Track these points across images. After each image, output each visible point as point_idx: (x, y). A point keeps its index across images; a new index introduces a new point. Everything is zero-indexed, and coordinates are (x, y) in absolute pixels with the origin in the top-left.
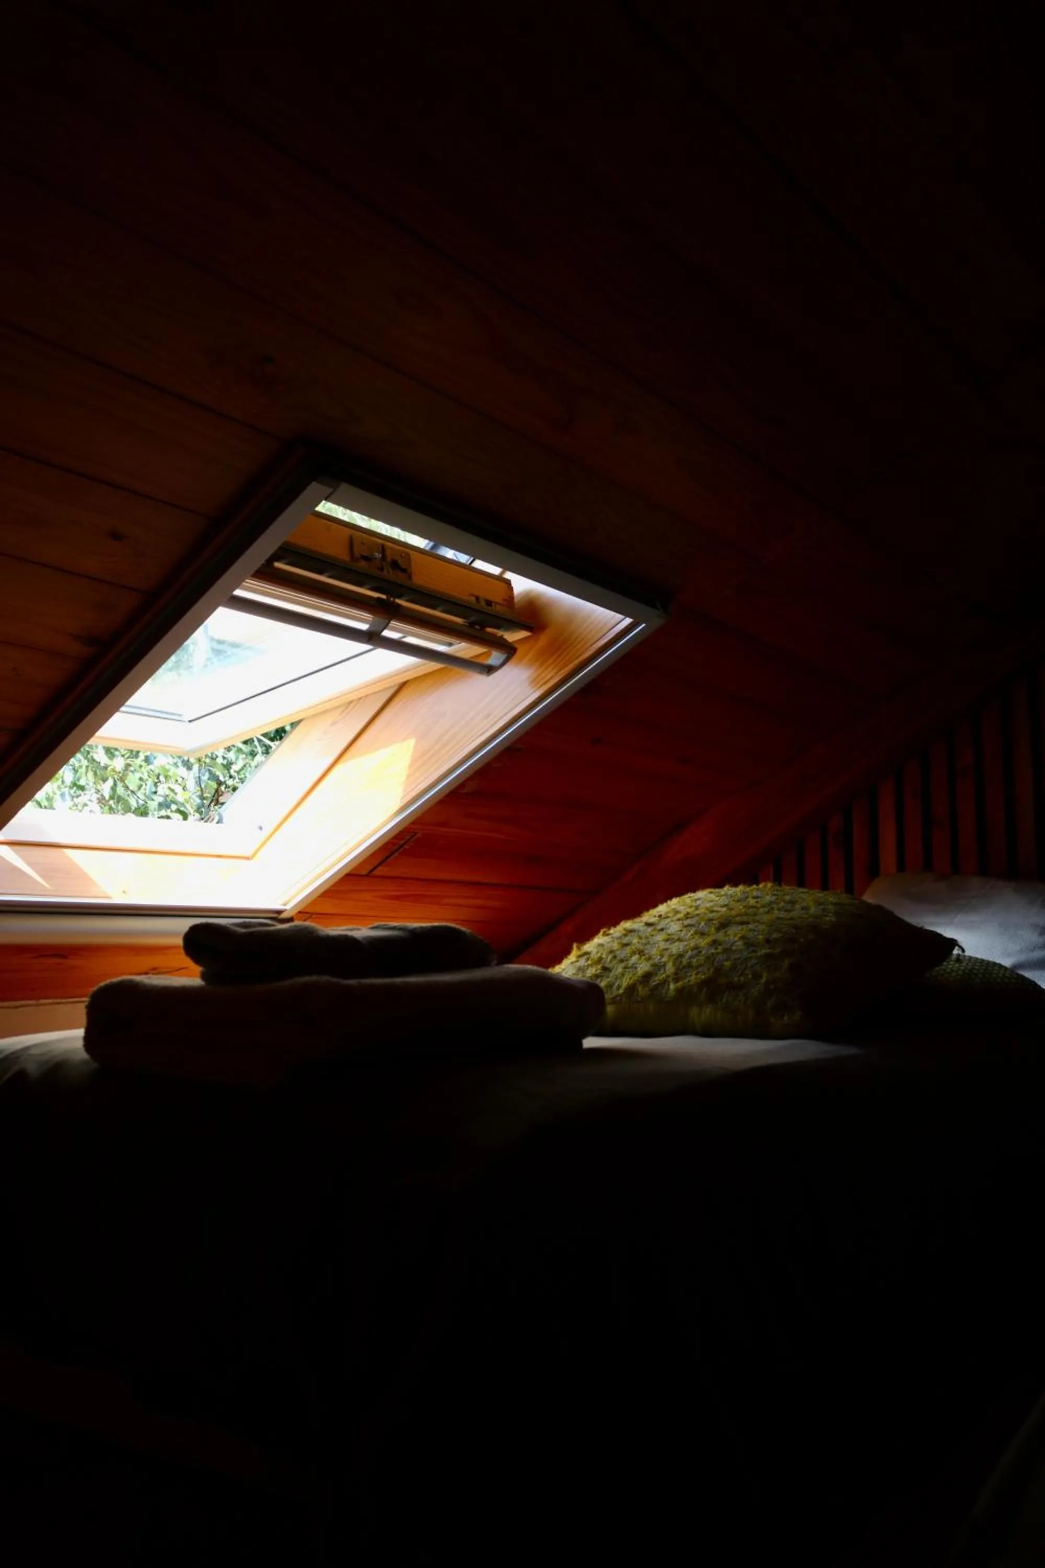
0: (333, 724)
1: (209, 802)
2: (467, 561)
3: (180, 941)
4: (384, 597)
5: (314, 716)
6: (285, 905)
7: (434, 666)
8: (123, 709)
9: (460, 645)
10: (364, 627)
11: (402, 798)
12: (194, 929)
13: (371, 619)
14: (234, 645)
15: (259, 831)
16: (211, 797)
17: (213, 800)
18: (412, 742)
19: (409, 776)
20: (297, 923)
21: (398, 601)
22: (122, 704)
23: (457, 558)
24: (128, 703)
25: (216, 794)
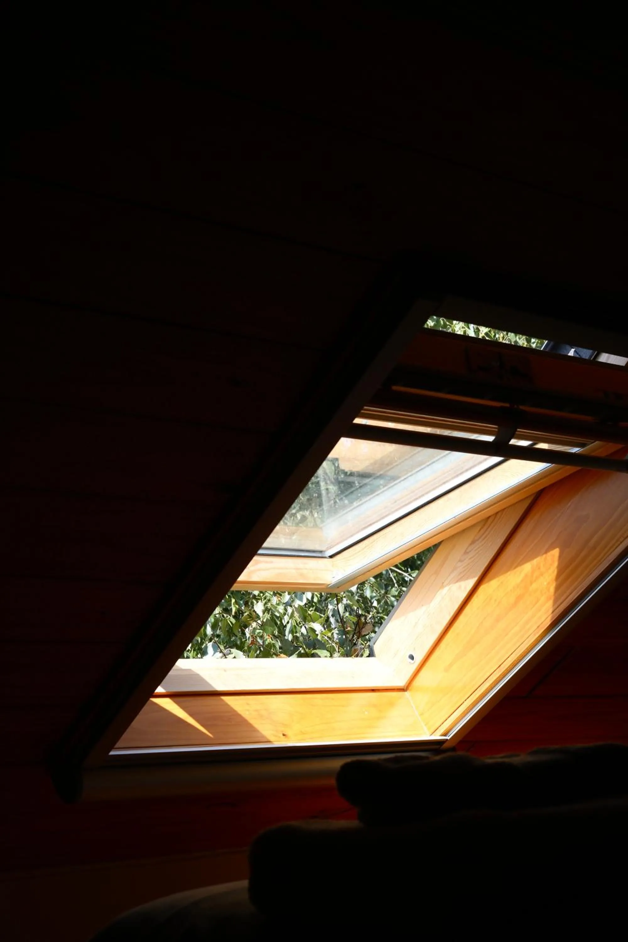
0: (473, 542)
1: (351, 636)
2: (591, 356)
3: (333, 782)
4: (507, 405)
5: (453, 537)
6: (445, 735)
7: (569, 469)
8: (260, 552)
9: (595, 443)
10: (490, 438)
11: (553, 612)
12: (345, 767)
13: (497, 430)
14: (363, 475)
15: (410, 660)
16: (353, 631)
17: (355, 634)
18: (556, 552)
19: (557, 588)
20: (460, 753)
21: (521, 407)
22: (259, 546)
23: (579, 355)
24: (265, 545)
25: (358, 628)
